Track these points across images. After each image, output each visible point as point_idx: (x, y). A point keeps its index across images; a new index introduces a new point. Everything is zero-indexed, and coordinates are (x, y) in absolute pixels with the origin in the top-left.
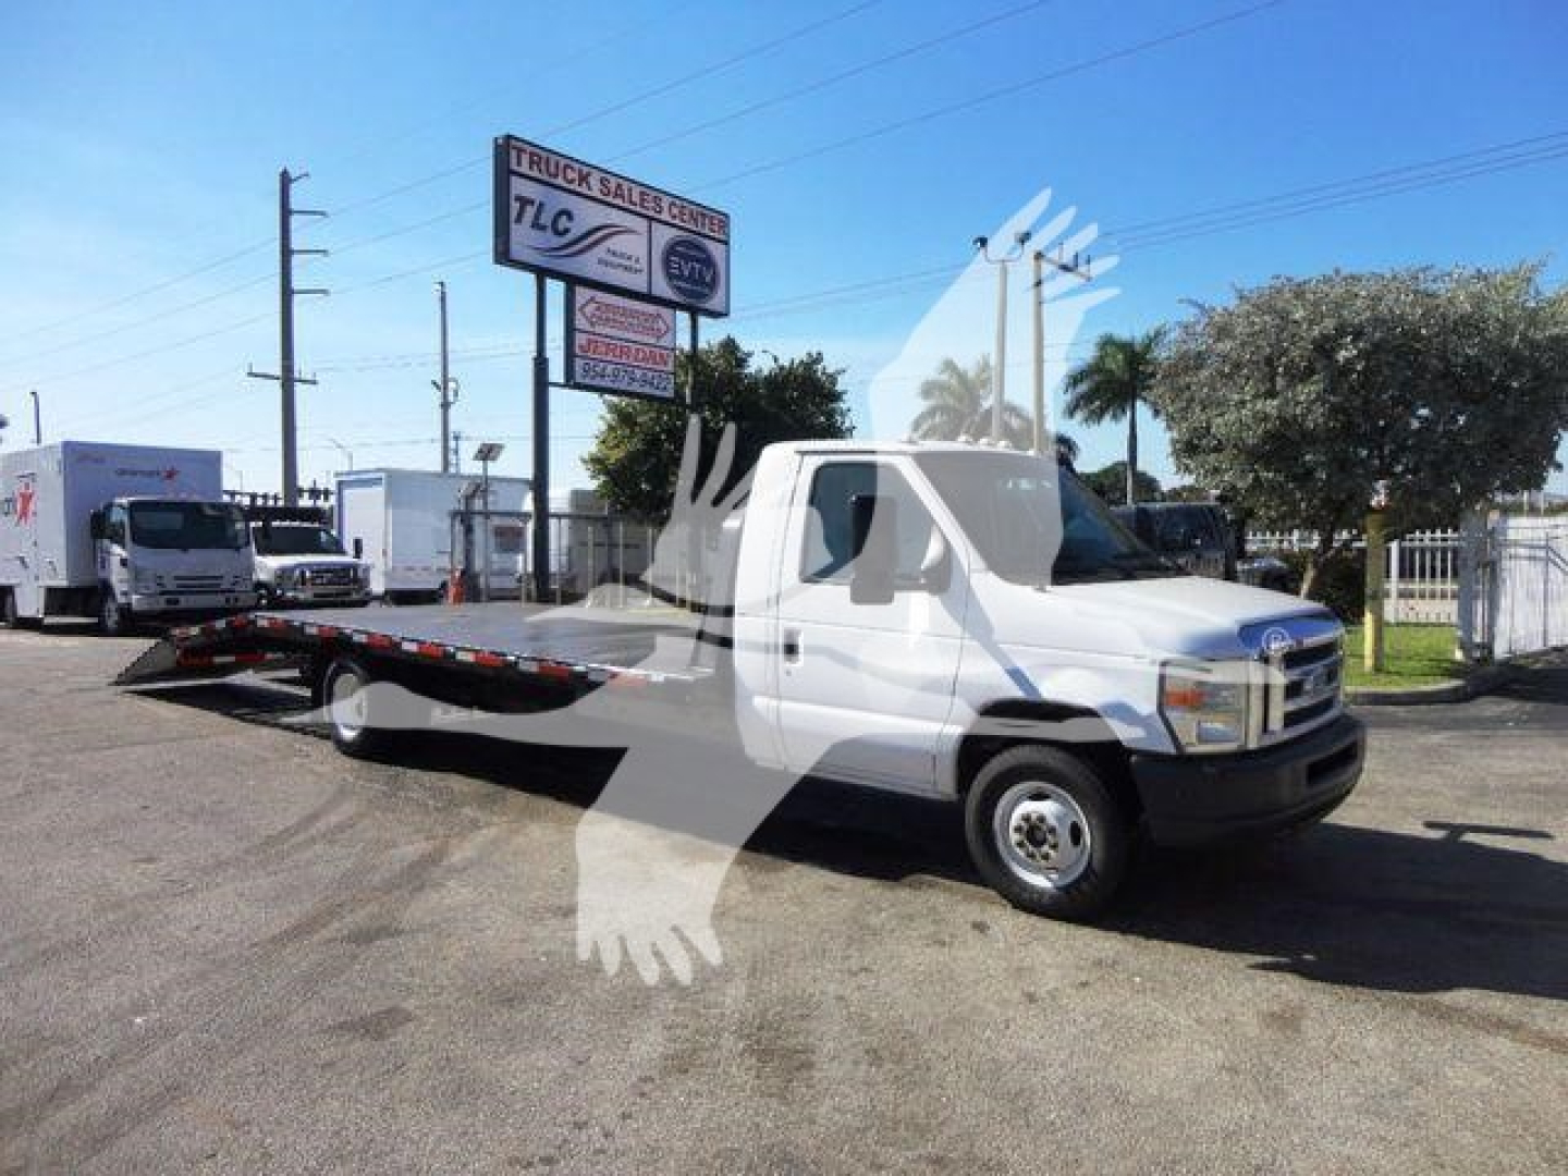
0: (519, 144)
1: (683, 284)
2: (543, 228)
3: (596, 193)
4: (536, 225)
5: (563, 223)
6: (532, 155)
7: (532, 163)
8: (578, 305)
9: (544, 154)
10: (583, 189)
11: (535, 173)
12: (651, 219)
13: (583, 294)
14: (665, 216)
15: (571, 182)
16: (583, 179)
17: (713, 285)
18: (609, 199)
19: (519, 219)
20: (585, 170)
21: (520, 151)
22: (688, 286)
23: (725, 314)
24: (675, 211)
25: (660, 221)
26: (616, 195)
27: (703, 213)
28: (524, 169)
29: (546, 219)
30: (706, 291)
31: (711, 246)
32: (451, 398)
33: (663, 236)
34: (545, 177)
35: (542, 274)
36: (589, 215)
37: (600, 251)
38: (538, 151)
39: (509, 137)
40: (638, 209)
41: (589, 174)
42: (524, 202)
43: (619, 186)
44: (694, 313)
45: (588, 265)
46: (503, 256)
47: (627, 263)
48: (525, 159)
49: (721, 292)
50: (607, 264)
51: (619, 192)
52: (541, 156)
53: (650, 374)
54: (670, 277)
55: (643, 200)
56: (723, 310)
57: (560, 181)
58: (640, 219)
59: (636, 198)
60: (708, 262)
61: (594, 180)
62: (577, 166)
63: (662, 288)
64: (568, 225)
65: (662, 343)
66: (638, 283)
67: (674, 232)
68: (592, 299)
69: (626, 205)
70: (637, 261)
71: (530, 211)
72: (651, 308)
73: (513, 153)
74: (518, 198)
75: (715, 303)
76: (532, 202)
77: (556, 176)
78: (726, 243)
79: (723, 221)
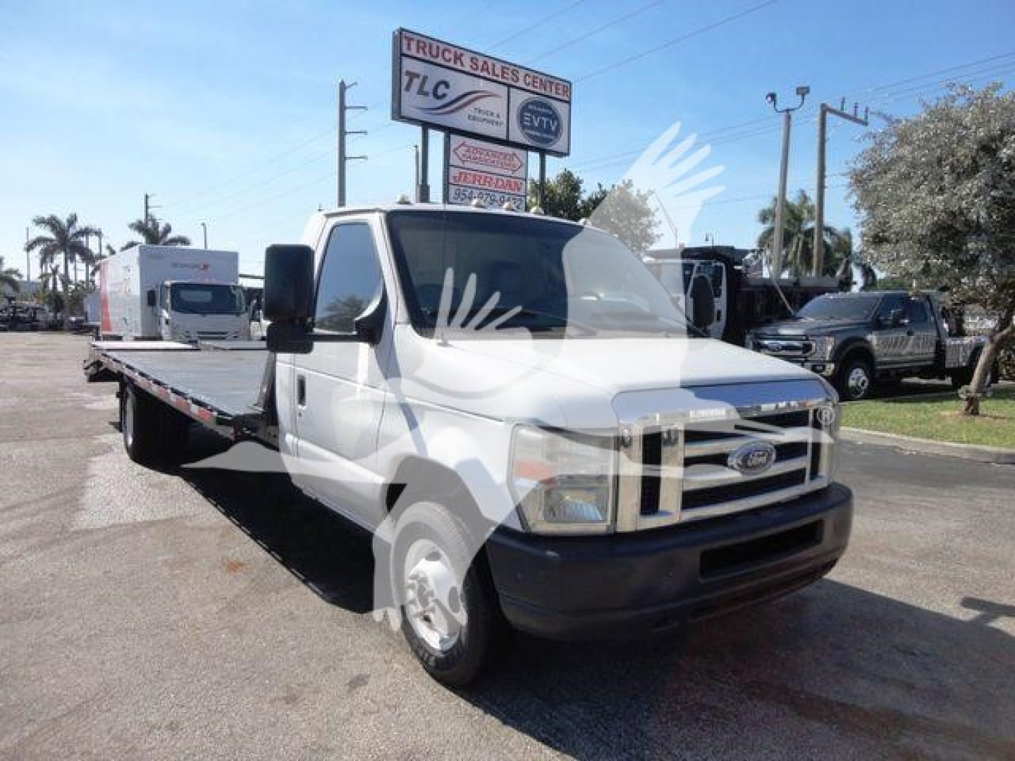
0: (409, 35)
1: (533, 133)
2: (426, 94)
3: (467, 69)
4: (421, 92)
5: (441, 90)
6: (418, 42)
7: (418, 48)
8: (452, 148)
9: (428, 41)
10: (458, 66)
11: (421, 55)
12: (509, 86)
13: (456, 140)
14: (521, 84)
15: (449, 60)
16: (458, 58)
17: (557, 133)
18: (478, 72)
19: (408, 88)
20: (459, 52)
21: (410, 40)
22: (538, 134)
23: (567, 154)
24: (529, 80)
25: (514, 87)
26: (482, 70)
27: (551, 80)
28: (413, 52)
29: (429, 87)
30: (552, 137)
31: (555, 104)
33: (519, 98)
34: (428, 57)
35: (426, 126)
36: (461, 84)
37: (469, 110)
38: (424, 39)
39: (402, 30)
40: (500, 79)
41: (461, 55)
42: (413, 76)
43: (485, 63)
44: (543, 153)
45: (460, 120)
46: (398, 115)
47: (490, 118)
48: (413, 45)
49: (564, 135)
50: (474, 118)
51: (484, 67)
52: (424, 42)
53: (507, 197)
54: (524, 127)
55: (503, 73)
56: (565, 151)
57: (440, 60)
58: (502, 86)
59: (498, 71)
60: (554, 117)
61: (466, 59)
62: (453, 50)
63: (517, 135)
64: (446, 91)
65: (516, 174)
66: (500, 133)
67: (526, 96)
68: (463, 144)
69: (490, 76)
70: (498, 116)
71: (417, 82)
72: (509, 150)
73: (405, 42)
74: (408, 73)
75: (559, 146)
76: (418, 76)
77: (437, 56)
78: (569, 102)
79: (567, 87)
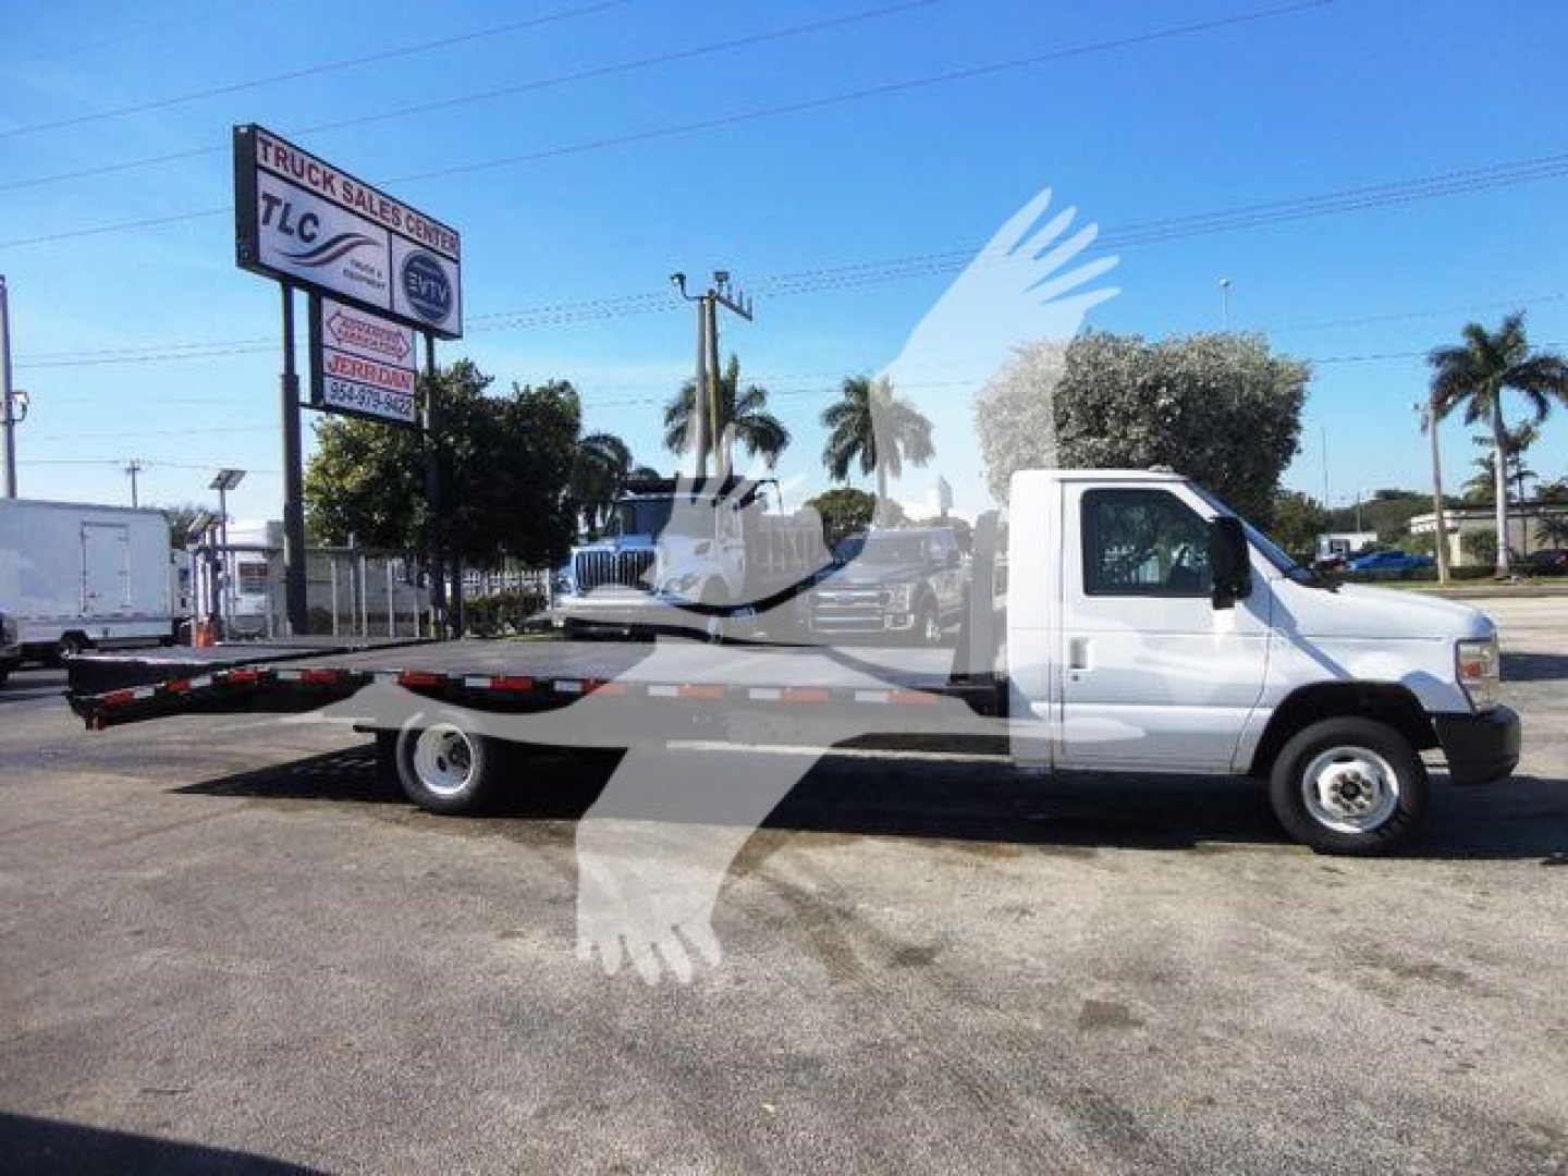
0: (265, 137)
1: (422, 303)
2: (289, 231)
3: (339, 198)
4: (283, 228)
5: (309, 228)
6: (278, 149)
7: (278, 157)
8: (325, 317)
9: (289, 150)
10: (328, 193)
11: (281, 170)
12: (391, 231)
13: (329, 307)
14: (403, 229)
15: (316, 183)
16: (328, 181)
17: (446, 305)
18: (352, 206)
19: (266, 221)
20: (330, 172)
21: (267, 144)
22: (427, 305)
23: (459, 336)
24: (412, 224)
25: (398, 234)
26: (357, 204)
27: (435, 228)
28: (271, 165)
29: (293, 222)
30: (441, 310)
31: (443, 263)
32: (17, 412)
33: (404, 249)
34: (290, 175)
35: (288, 282)
36: (334, 222)
37: (344, 262)
38: (285, 147)
39: (254, 128)
40: (378, 219)
41: (332, 177)
42: (272, 201)
43: (361, 193)
44: (432, 333)
45: (332, 276)
46: (249, 257)
47: (369, 276)
48: (271, 152)
49: (454, 314)
50: (351, 276)
51: (360, 199)
52: (287, 151)
53: (394, 396)
54: (410, 294)
55: (382, 210)
56: (456, 331)
57: (305, 181)
58: (379, 230)
59: (377, 208)
60: (442, 281)
61: (338, 183)
62: (321, 167)
63: (404, 307)
64: (315, 230)
65: (403, 363)
66: (379, 298)
67: (413, 247)
68: (338, 314)
69: (368, 214)
70: (379, 275)
71: (277, 212)
72: (394, 327)
73: (260, 146)
74: (266, 196)
75: (449, 324)
76: (278, 202)
77: (300, 175)
78: (456, 262)
79: (454, 239)
